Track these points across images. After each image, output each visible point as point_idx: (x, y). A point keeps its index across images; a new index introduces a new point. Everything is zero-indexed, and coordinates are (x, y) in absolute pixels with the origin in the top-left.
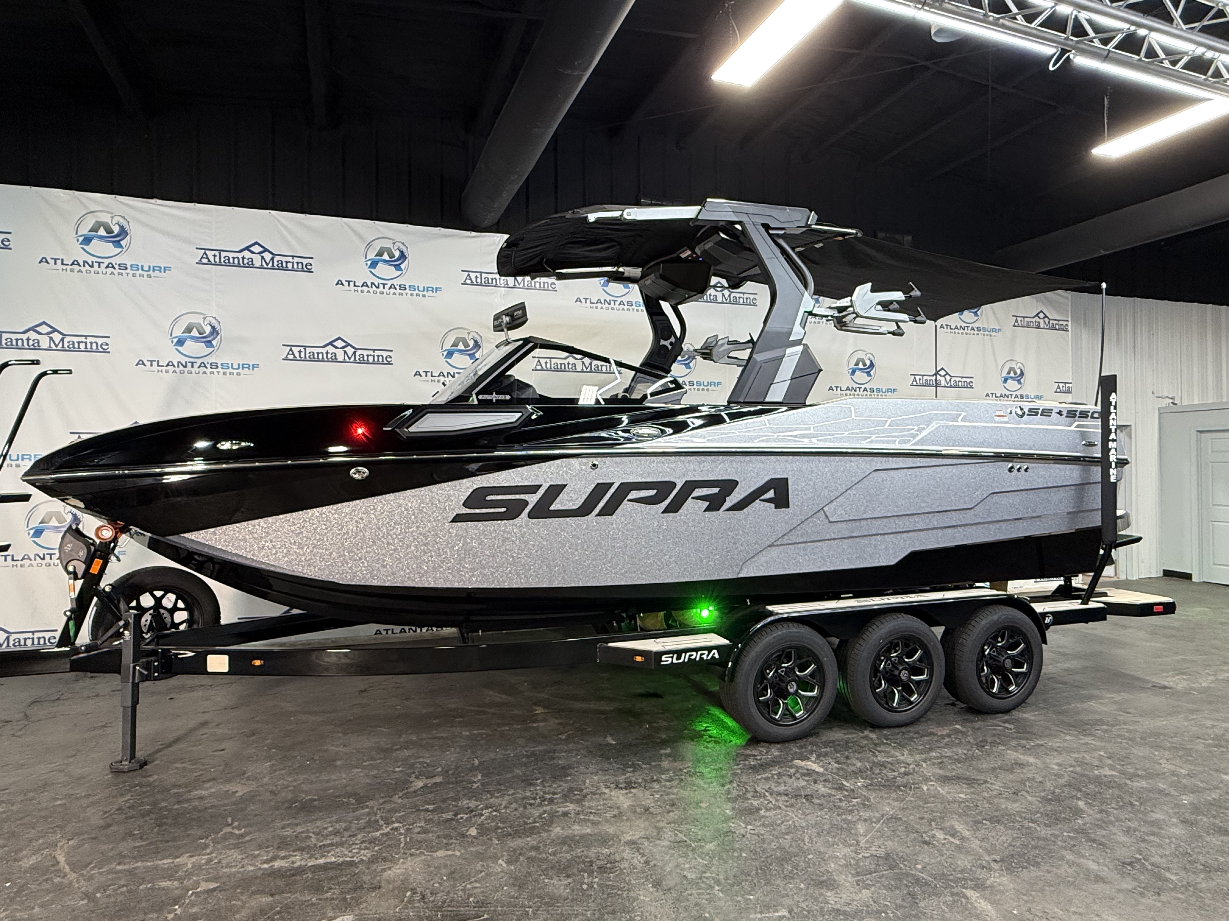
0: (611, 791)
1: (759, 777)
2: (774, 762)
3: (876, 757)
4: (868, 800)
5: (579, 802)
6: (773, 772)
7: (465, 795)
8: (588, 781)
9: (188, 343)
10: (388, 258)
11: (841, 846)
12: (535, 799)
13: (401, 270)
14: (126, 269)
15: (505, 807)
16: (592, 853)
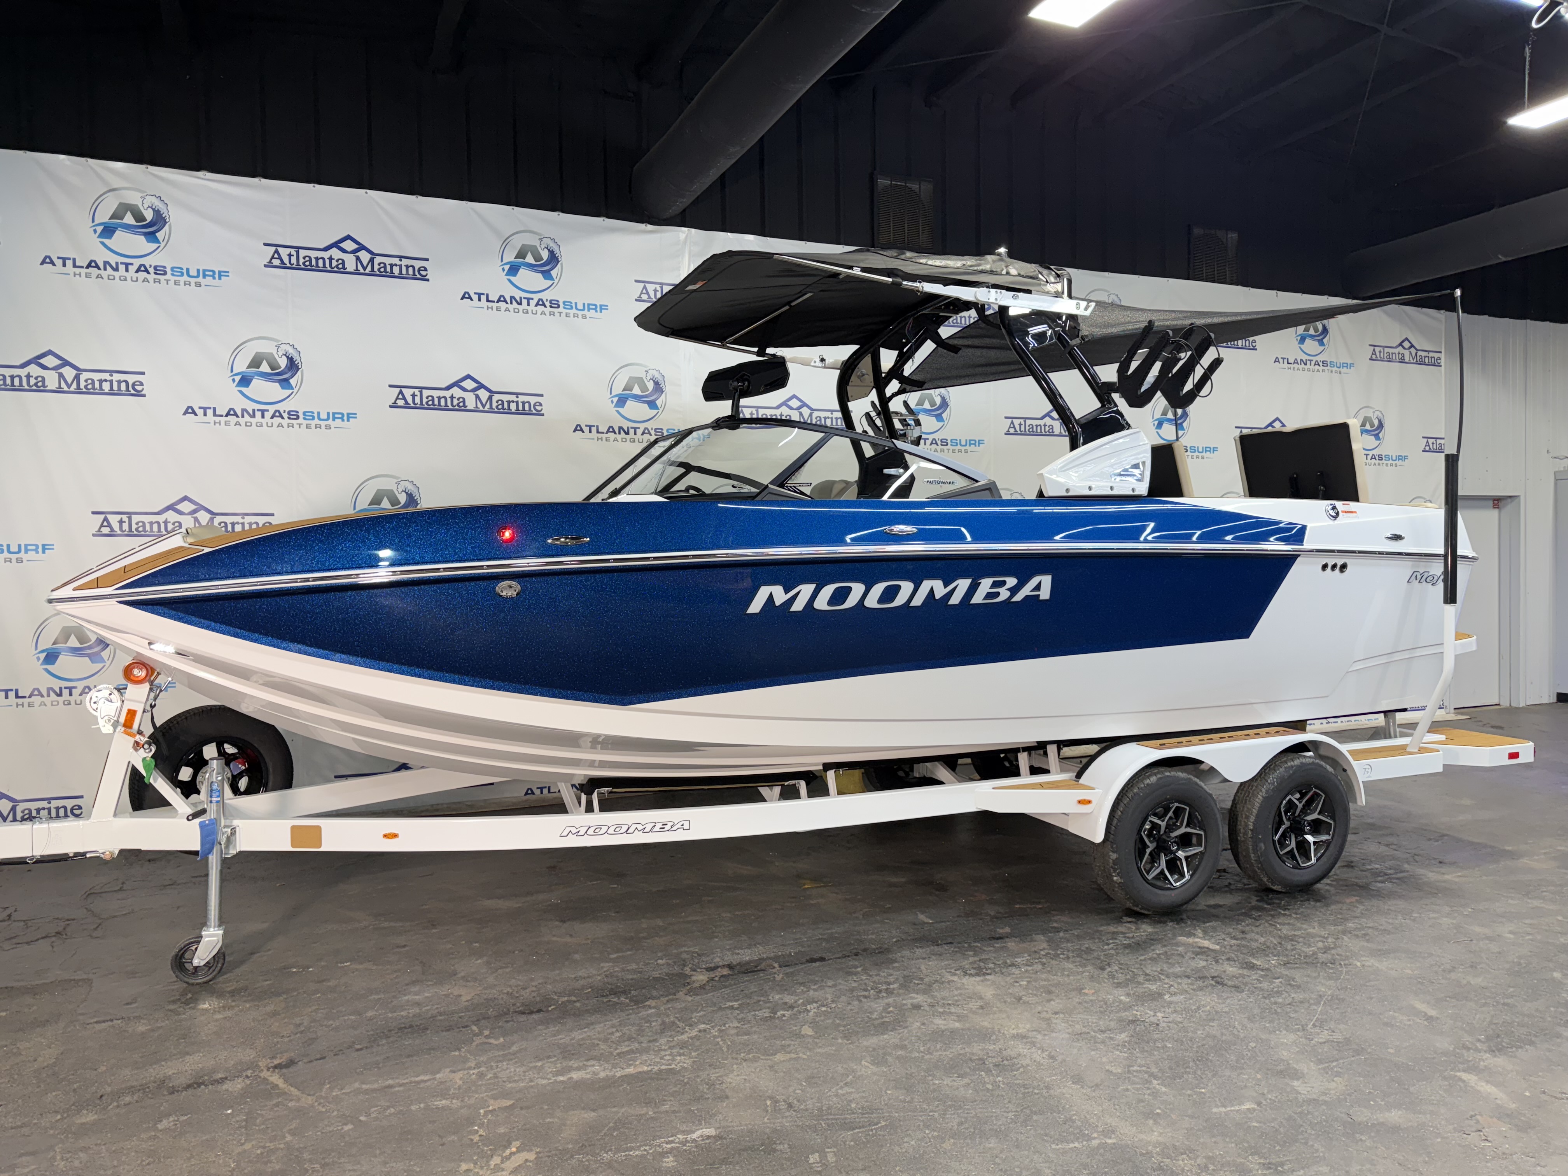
0: (961, 979)
1: (1143, 958)
2: (1152, 940)
3: (1280, 930)
4: (1293, 979)
5: (926, 992)
6: (1158, 952)
7: (772, 989)
8: (923, 967)
9: (256, 382)
10: (533, 262)
11: (1284, 1032)
12: (866, 990)
13: (551, 278)
14: (165, 273)
15: (833, 1001)
16: (977, 1049)
